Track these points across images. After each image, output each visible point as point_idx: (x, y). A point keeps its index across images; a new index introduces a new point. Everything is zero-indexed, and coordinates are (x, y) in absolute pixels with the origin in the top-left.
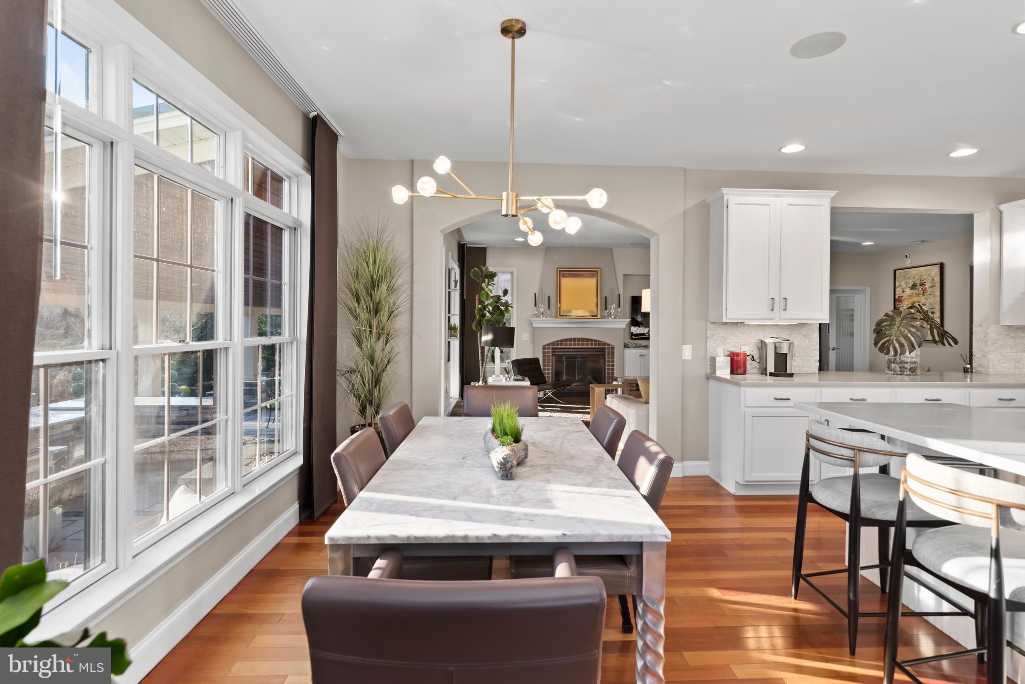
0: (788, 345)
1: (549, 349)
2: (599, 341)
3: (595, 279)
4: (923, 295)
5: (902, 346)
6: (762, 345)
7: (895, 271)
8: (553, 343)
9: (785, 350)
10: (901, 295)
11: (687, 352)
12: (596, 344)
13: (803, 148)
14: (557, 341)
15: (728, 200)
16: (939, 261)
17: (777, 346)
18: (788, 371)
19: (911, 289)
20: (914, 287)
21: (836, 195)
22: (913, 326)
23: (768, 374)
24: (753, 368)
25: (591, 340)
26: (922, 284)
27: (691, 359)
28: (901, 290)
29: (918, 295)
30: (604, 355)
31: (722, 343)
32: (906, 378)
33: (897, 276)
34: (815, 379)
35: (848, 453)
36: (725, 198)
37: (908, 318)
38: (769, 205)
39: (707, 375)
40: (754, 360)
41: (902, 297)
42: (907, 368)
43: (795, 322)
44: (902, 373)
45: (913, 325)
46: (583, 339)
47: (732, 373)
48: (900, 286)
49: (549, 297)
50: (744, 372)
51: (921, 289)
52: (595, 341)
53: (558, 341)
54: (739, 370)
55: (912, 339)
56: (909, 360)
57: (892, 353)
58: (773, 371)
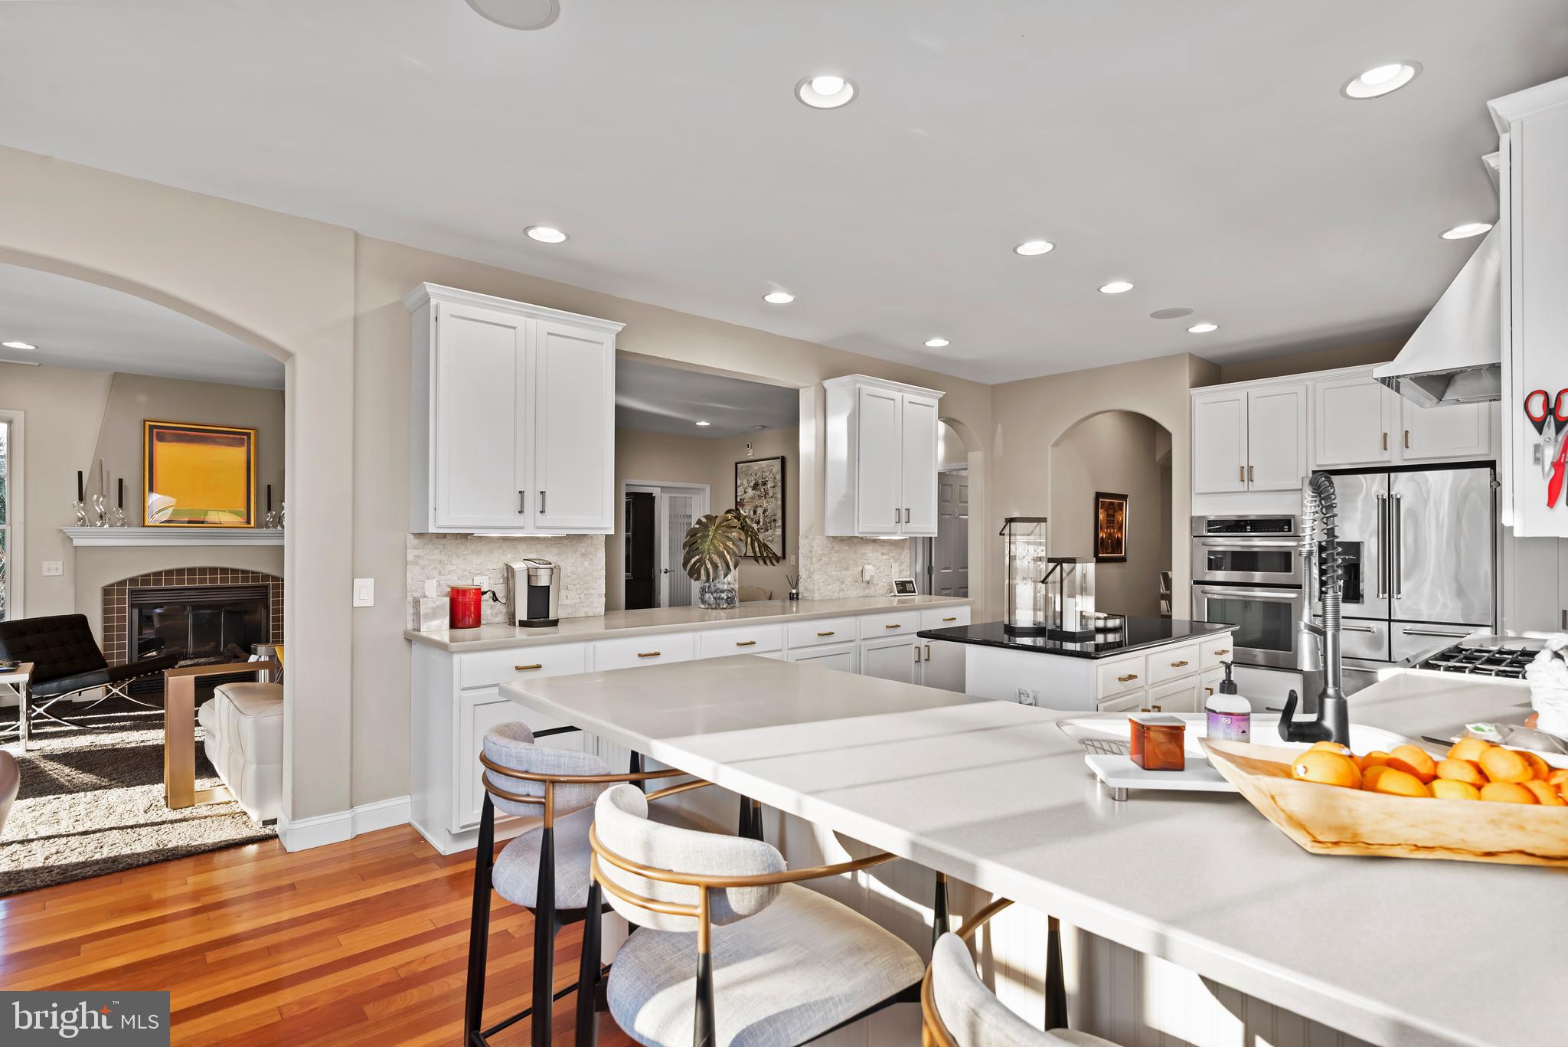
0: (549, 571)
1: (122, 592)
2: (253, 573)
3: (244, 449)
4: (765, 498)
5: (715, 566)
6: (509, 573)
7: (737, 464)
8: (133, 581)
9: (543, 581)
10: (742, 497)
11: (364, 592)
12: (246, 579)
13: (561, 238)
14: (142, 576)
15: (437, 307)
16: (780, 454)
17: (531, 574)
18: (552, 616)
19: (753, 490)
20: (755, 487)
21: (623, 329)
22: (729, 539)
23: (517, 624)
24: (497, 614)
25: (235, 571)
26: (764, 484)
27: (372, 605)
28: (743, 490)
29: (760, 497)
30: (267, 599)
31: (437, 571)
32: (722, 613)
33: (739, 471)
34: (599, 627)
35: (536, 791)
36: (433, 302)
37: (723, 526)
38: (515, 328)
39: (406, 633)
40: (497, 600)
41: (744, 499)
42: (723, 598)
43: (563, 533)
44: (717, 607)
45: (728, 537)
46: (213, 570)
47: (454, 625)
48: (742, 484)
49: (121, 481)
50: (477, 623)
51: (762, 490)
52: (244, 572)
53: (148, 575)
54: (467, 619)
55: (728, 558)
56: (725, 587)
57: (703, 577)
58: (525, 618)
